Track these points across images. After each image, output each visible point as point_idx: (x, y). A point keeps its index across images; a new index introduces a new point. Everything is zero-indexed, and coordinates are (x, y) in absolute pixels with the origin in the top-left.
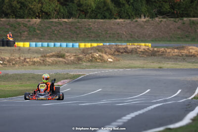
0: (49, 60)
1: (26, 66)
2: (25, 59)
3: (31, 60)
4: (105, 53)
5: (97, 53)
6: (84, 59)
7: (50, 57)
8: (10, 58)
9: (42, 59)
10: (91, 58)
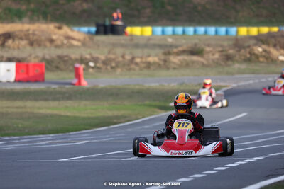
0: (175, 60)
1: (134, 70)
2: (133, 58)
3: (144, 60)
4: (275, 46)
5: (260, 46)
6: (237, 58)
7: (178, 54)
8: (106, 57)
9: (163, 57)
10: (248, 56)
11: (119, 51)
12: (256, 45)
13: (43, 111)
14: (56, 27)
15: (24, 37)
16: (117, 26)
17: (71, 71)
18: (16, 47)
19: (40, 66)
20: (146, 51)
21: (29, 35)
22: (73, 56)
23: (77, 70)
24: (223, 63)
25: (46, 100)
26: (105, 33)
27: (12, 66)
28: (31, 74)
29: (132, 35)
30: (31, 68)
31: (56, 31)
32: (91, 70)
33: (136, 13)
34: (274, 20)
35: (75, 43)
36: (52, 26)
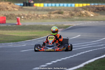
0: (53, 16)
1: (38, 19)
2: (38, 15)
3: (42, 16)
4: (89, 11)
5: (84, 11)
6: (75, 15)
7: (54, 13)
8: (28, 15)
9: (48, 15)
10: (79, 14)
11: (33, 12)
12: (82, 10)
13: (6, 34)
14: (8, 3)
17: (15, 20)
19: (4, 18)
20: (42, 12)
22: (16, 14)
23: (18, 19)
24: (70, 17)
25: (7, 30)
26: (27, 6)
29: (36, 7)
31: (9, 5)
32: (22, 19)
34: (88, 1)
35: (16, 9)
36: (7, 3)
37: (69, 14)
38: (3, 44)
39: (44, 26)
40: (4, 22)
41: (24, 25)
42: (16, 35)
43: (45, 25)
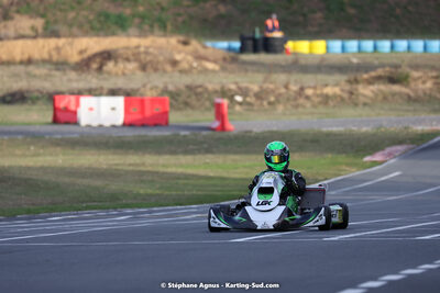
0: (366, 91)
1: (304, 107)
2: (302, 89)
3: (319, 92)
7: (370, 82)
8: (261, 87)
9: (347, 87)
11: (282, 78)
13: (170, 170)
14: (179, 42)
15: (132, 58)
16: (273, 38)
17: (208, 109)
18: (120, 73)
19: (162, 102)
20: (321, 77)
21: (139, 53)
22: (210, 87)
23: (218, 107)
25: (173, 153)
26: (255, 50)
27: (119, 101)
28: (148, 113)
29: (296, 54)
30: (147, 104)
31: (181, 47)
32: (238, 108)
33: (301, 19)
35: (210, 66)
36: (173, 41)
37: (435, 84)
38: (159, 211)
39: (328, 135)
40: (160, 121)
41: (247, 132)
42: (212, 174)
43: (335, 129)
